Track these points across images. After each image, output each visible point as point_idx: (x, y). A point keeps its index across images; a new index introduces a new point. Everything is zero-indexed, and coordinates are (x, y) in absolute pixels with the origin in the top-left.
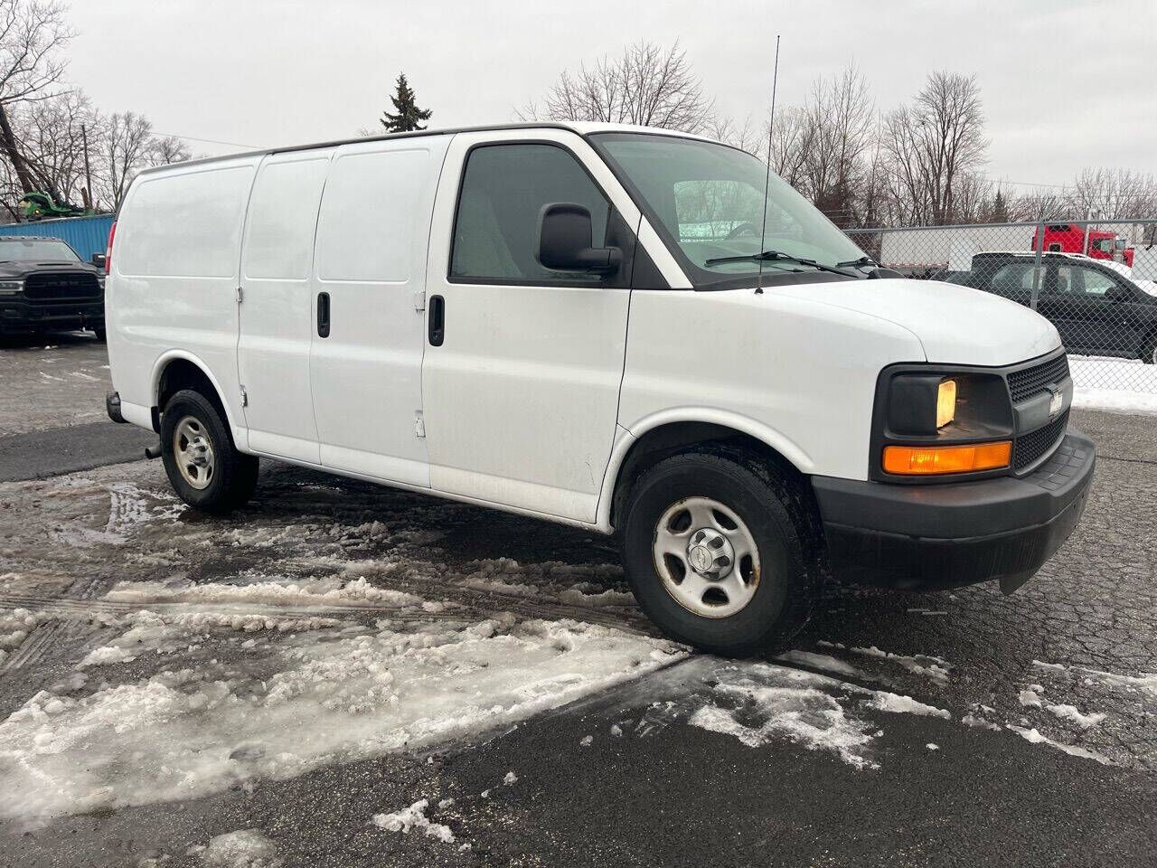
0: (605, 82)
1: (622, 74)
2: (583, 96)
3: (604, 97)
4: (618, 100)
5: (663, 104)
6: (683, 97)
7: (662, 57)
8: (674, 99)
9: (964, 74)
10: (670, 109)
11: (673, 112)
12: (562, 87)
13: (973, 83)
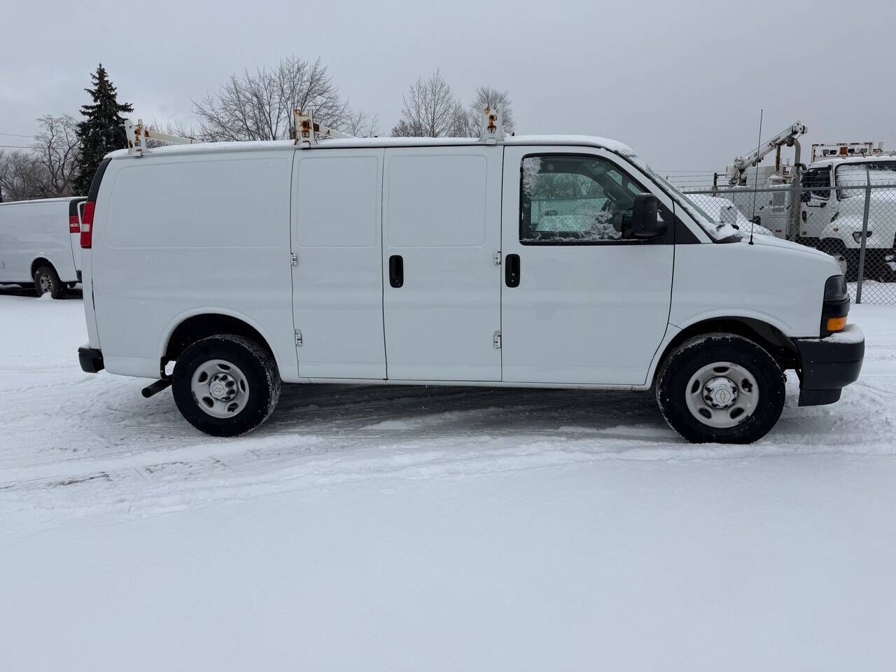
0: (264, 84)
1: (277, 80)
2: (248, 95)
3: (265, 96)
4: (277, 99)
5: (311, 104)
6: (325, 100)
7: (308, 70)
8: (320, 100)
9: (501, 90)
10: (317, 107)
11: (318, 110)
12: (232, 86)
13: (506, 98)
